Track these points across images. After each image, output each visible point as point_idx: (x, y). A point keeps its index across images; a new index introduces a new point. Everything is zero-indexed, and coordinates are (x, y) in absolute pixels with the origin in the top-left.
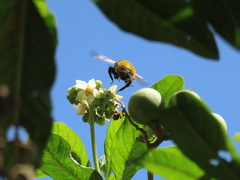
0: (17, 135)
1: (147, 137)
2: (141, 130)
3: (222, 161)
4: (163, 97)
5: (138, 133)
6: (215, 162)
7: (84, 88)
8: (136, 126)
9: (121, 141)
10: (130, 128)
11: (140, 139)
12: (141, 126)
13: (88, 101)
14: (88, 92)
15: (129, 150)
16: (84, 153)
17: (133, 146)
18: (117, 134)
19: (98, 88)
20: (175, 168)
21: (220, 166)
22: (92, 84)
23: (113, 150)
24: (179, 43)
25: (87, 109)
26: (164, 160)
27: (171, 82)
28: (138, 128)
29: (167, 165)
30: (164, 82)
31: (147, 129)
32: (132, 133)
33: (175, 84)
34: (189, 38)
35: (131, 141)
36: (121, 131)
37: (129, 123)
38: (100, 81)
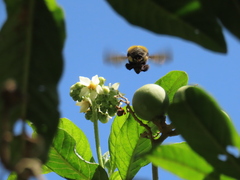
0: (24, 129)
1: (151, 133)
2: (145, 126)
4: (167, 93)
5: (142, 129)
6: (223, 158)
7: (88, 85)
8: (141, 122)
9: (126, 137)
10: (135, 124)
11: (144, 135)
12: (145, 122)
13: (91, 97)
14: (92, 89)
15: (134, 146)
16: (89, 149)
17: (138, 142)
18: (121, 130)
19: (101, 83)
20: (183, 164)
21: (228, 161)
22: (95, 80)
23: (116, 147)
25: (90, 106)
26: (172, 156)
27: (175, 77)
28: (142, 124)
29: (175, 160)
30: (168, 78)
31: (151, 124)
32: (136, 129)
33: (179, 80)
34: (197, 32)
35: (135, 137)
36: (125, 127)
37: (133, 118)
38: (103, 78)
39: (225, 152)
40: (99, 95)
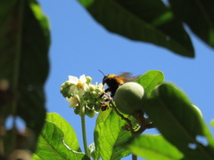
1: (131, 126)
2: (126, 119)
3: (200, 145)
4: (145, 90)
5: (123, 122)
6: (193, 146)
7: (76, 84)
8: (122, 116)
9: (108, 130)
10: (117, 117)
11: (125, 128)
12: (126, 116)
13: (79, 94)
14: (80, 87)
15: (116, 138)
16: (76, 140)
17: (119, 133)
18: (105, 123)
19: (88, 82)
20: (157, 152)
21: (197, 149)
22: (83, 79)
24: (159, 43)
25: (78, 102)
26: (147, 144)
27: (152, 76)
28: (123, 118)
29: (150, 149)
31: (131, 118)
32: (118, 122)
33: (156, 78)
34: (168, 38)
35: (117, 129)
36: (108, 121)
37: (115, 113)
38: (90, 78)
39: (194, 141)
40: (86, 93)
